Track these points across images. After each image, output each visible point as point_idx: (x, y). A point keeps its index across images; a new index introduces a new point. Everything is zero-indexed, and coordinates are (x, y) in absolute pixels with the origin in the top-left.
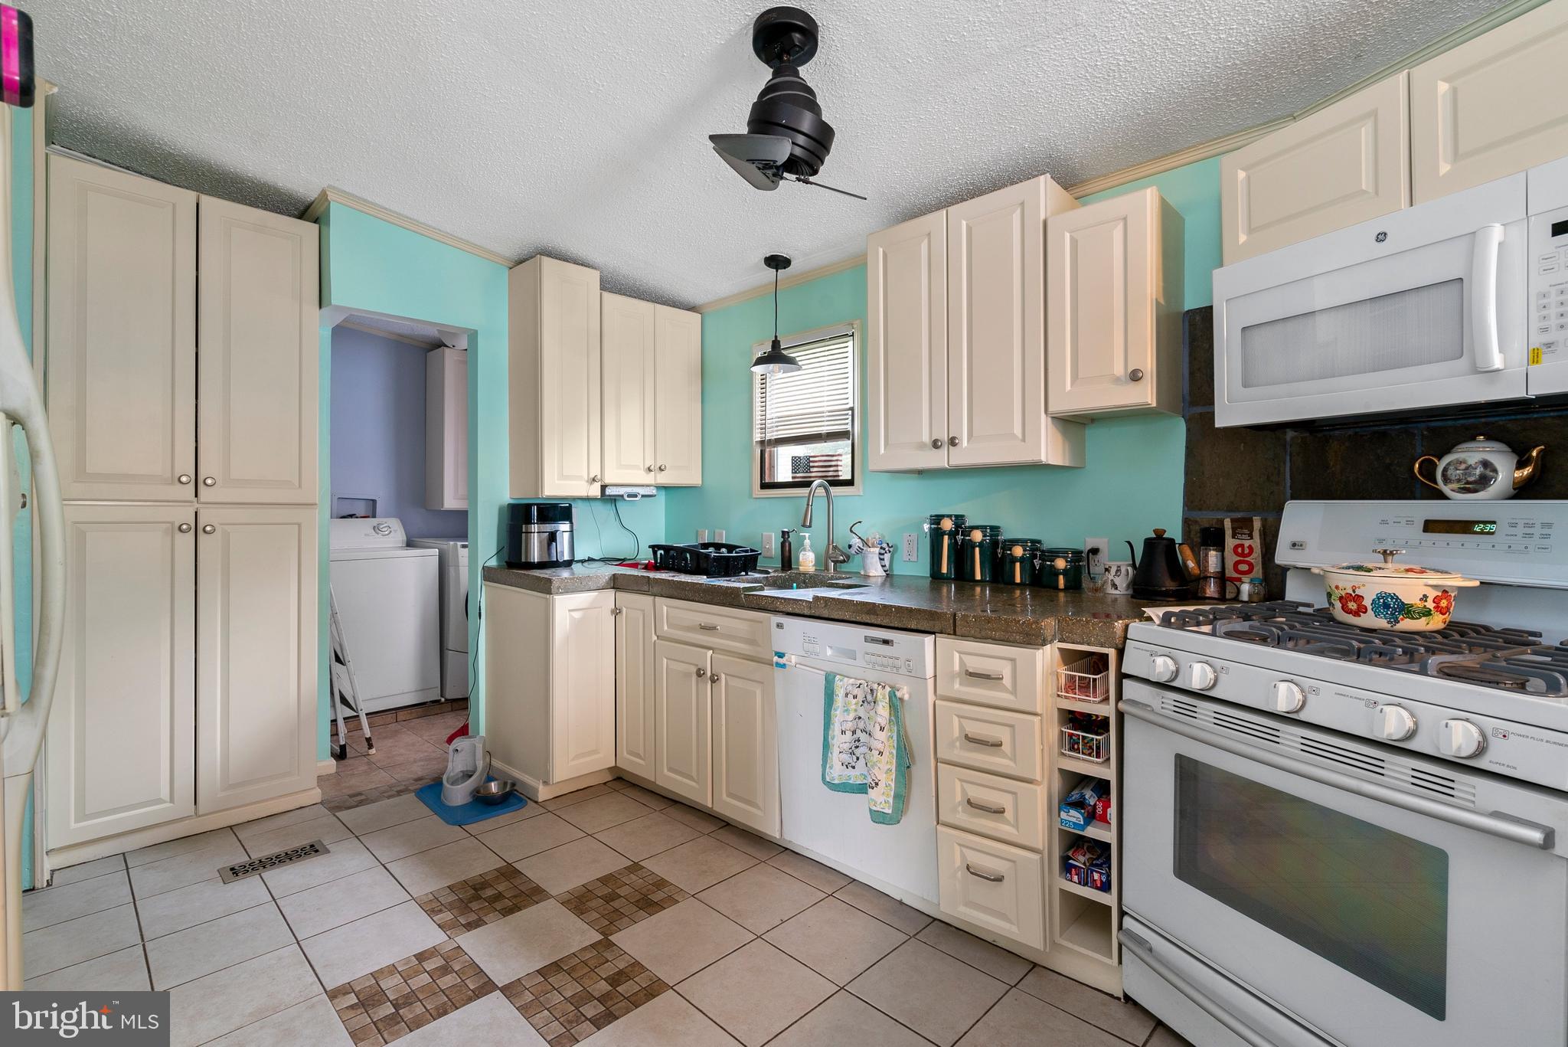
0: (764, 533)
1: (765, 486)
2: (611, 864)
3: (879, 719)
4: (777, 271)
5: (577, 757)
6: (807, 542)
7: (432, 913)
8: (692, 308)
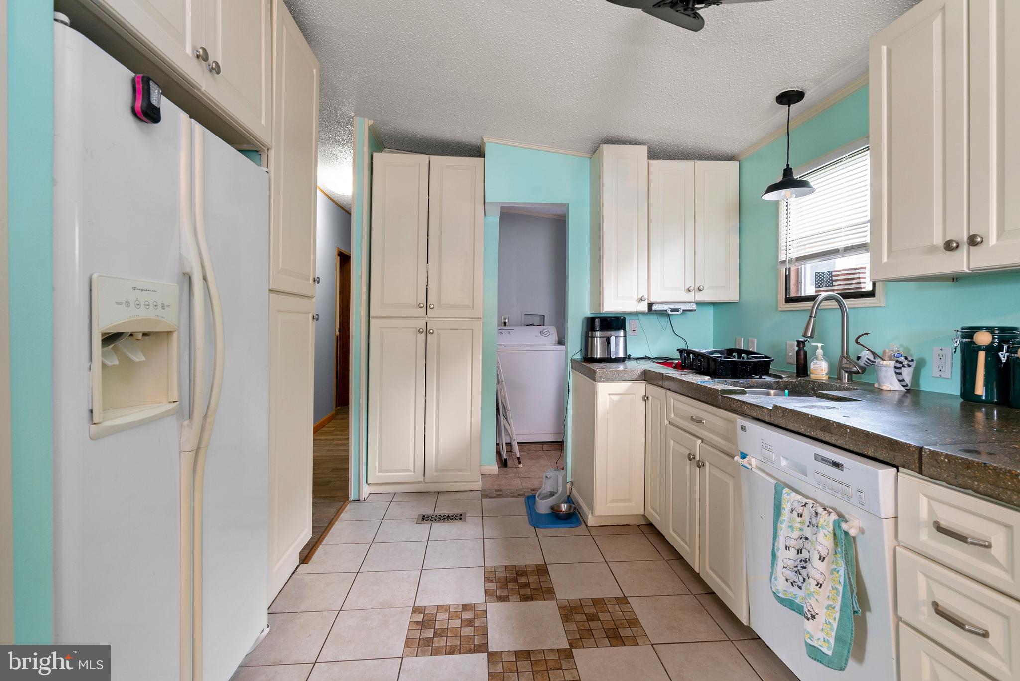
0: (788, 342)
1: (789, 300)
2: (609, 591)
3: (820, 548)
4: (789, 106)
5: (613, 501)
6: (820, 352)
7: (487, 580)
8: (731, 158)
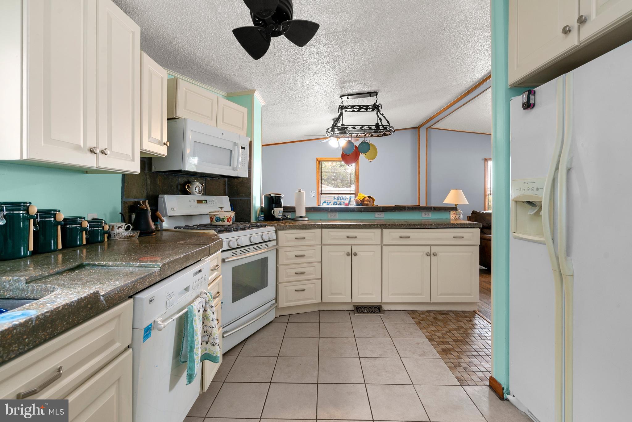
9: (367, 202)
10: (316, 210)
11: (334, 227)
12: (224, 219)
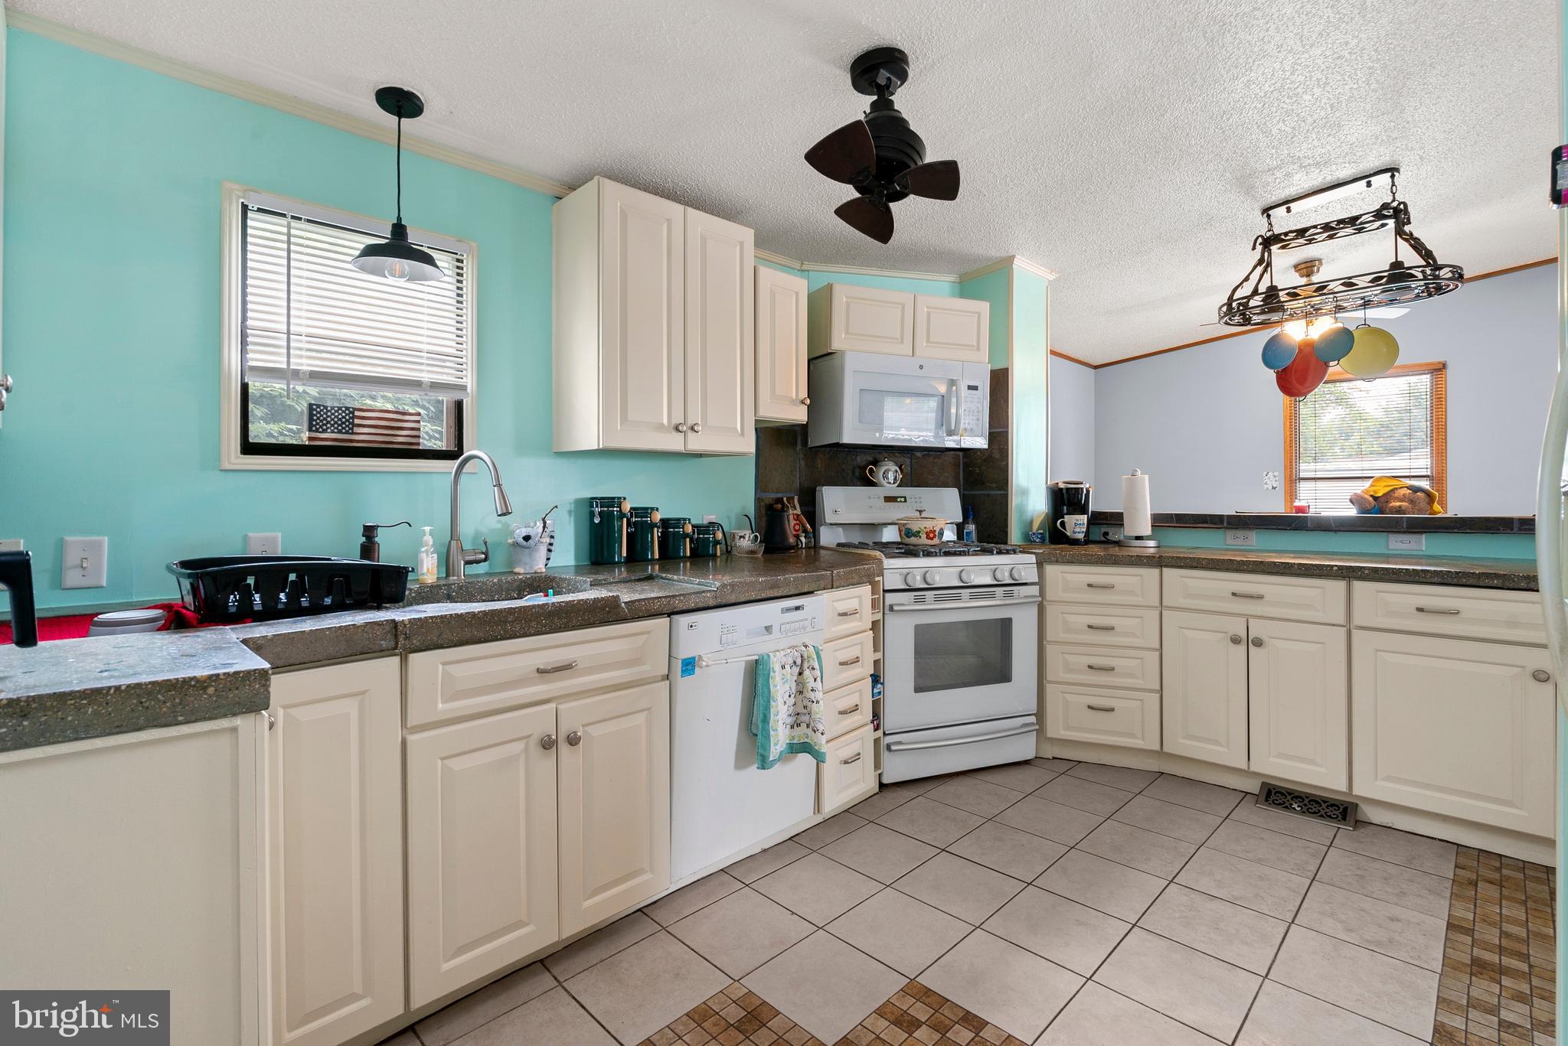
1: (250, 449)
6: (428, 539)
9: (1398, 504)
10: (1186, 523)
11: (1195, 564)
12: (919, 532)
